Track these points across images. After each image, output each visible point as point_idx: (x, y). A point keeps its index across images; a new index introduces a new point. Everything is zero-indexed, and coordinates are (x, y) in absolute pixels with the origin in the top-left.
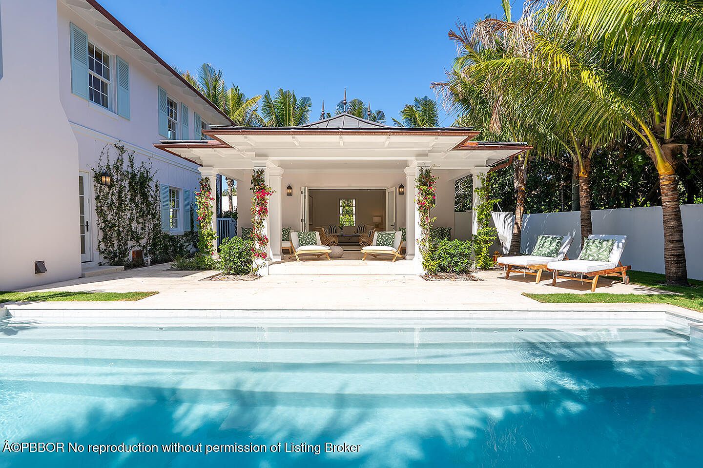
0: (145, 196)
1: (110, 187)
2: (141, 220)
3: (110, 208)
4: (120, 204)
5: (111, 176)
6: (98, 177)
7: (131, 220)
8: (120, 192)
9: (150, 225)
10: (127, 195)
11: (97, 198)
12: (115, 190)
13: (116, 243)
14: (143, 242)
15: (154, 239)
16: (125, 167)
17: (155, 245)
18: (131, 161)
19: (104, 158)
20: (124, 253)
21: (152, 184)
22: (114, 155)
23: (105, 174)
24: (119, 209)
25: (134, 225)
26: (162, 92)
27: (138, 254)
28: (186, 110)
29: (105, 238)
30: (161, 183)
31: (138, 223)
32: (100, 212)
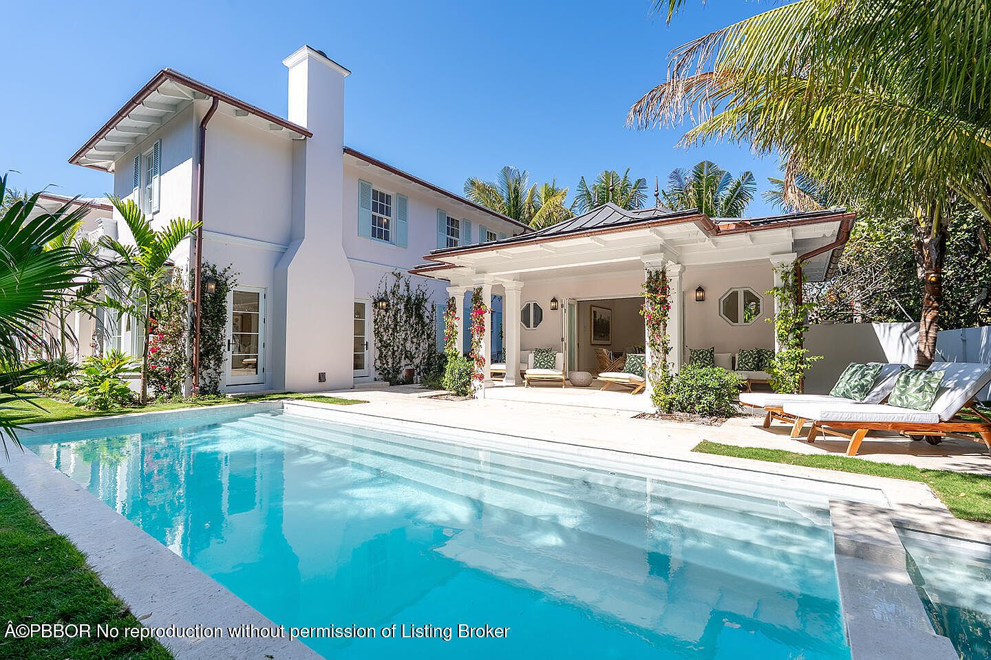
0: (420, 317)
1: (387, 311)
2: (415, 340)
3: (386, 329)
4: (396, 326)
5: (388, 301)
6: (376, 304)
7: (406, 340)
8: (395, 316)
9: (424, 346)
10: (402, 316)
11: (375, 321)
12: (391, 313)
13: (390, 361)
14: (417, 361)
15: (429, 359)
16: (402, 291)
17: (429, 364)
18: (407, 285)
19: (383, 285)
20: (397, 371)
21: (428, 305)
22: (391, 281)
23: (382, 300)
24: (394, 330)
25: (408, 345)
26: (441, 213)
27: (411, 372)
28: (468, 225)
29: (380, 357)
30: (437, 303)
31: (412, 342)
32: (377, 333)
